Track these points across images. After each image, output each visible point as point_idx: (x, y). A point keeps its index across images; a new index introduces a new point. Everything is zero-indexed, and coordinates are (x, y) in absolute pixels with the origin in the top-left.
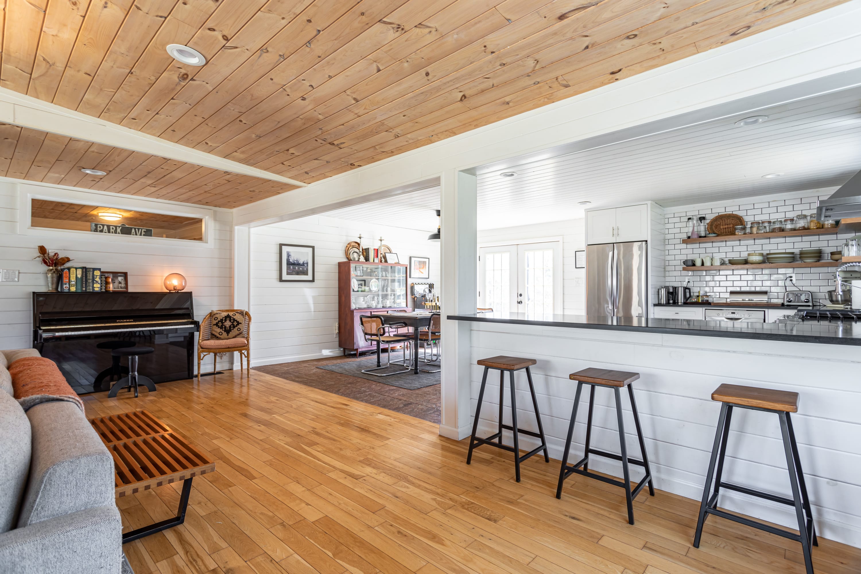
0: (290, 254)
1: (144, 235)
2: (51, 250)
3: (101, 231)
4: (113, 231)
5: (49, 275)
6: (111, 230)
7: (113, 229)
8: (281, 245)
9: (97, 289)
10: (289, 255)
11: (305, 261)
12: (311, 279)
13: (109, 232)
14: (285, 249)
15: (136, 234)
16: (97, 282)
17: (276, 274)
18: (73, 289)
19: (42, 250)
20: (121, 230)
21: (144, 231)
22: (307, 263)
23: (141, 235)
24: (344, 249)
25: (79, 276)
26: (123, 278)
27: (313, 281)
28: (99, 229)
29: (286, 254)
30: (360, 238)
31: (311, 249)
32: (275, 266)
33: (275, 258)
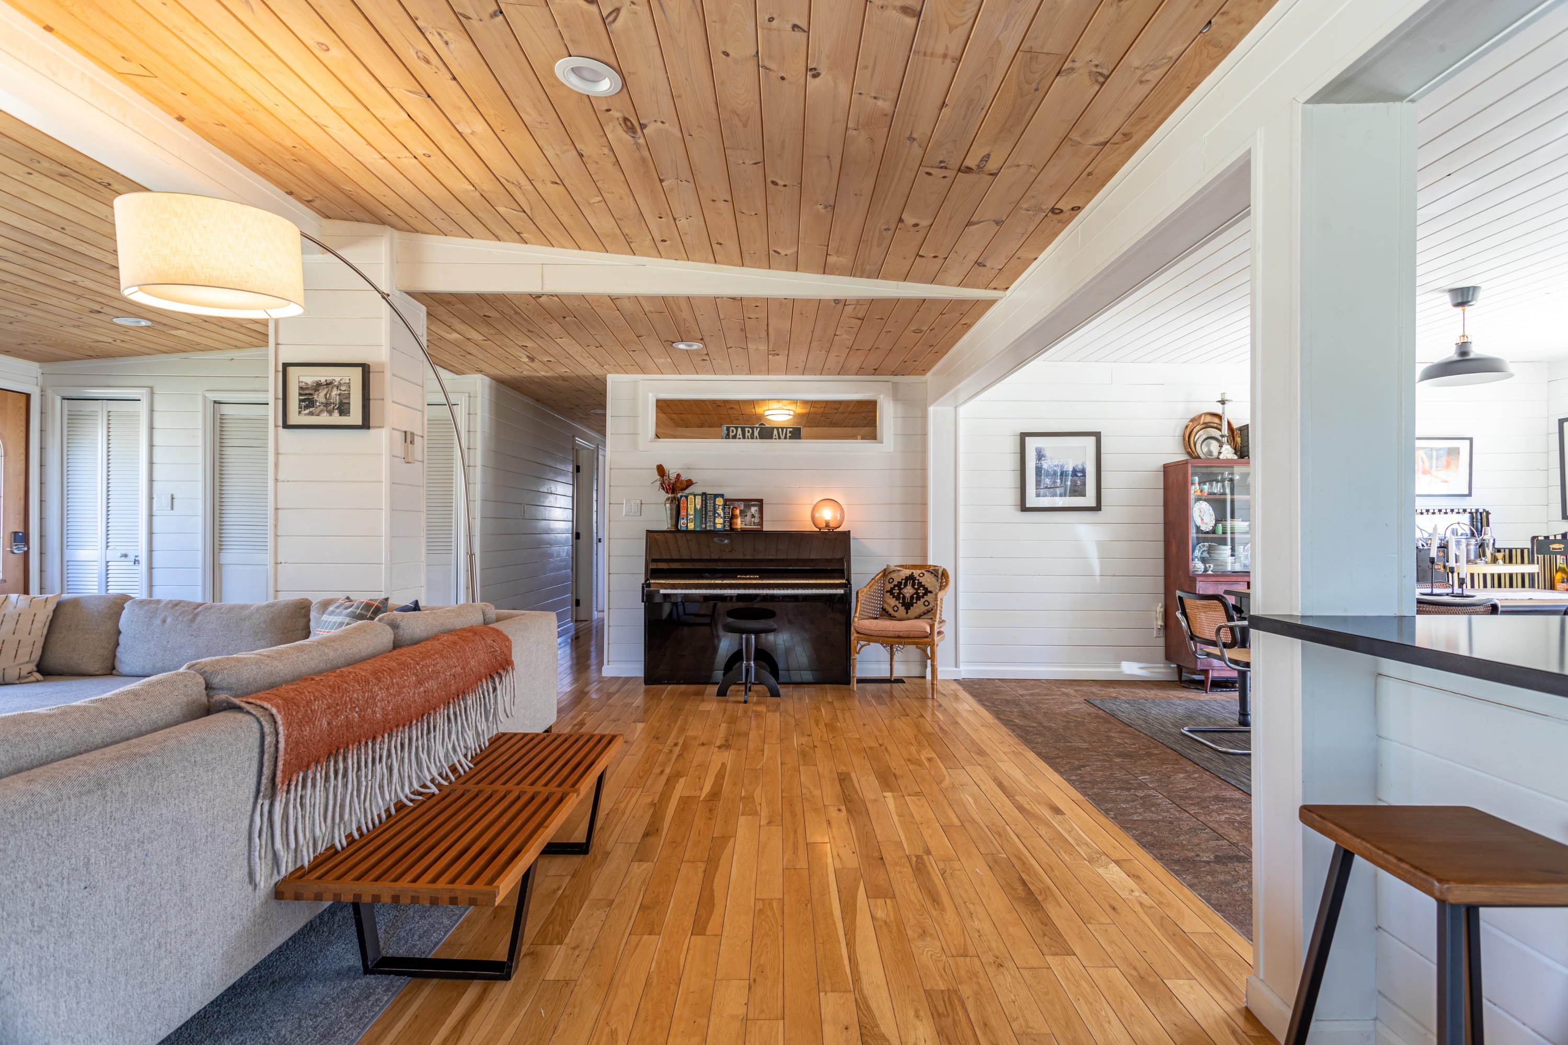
0: (1042, 453)
1: (790, 438)
2: (672, 471)
3: (734, 437)
4: (749, 435)
5: (668, 505)
6: (747, 434)
7: (749, 432)
8: (1023, 436)
9: (719, 526)
10: (1040, 456)
11: (1077, 466)
12: (1093, 504)
13: (744, 438)
14: (1032, 444)
15: (779, 438)
16: (719, 515)
17: (1012, 496)
18: (691, 526)
19: (661, 470)
20: (759, 433)
21: (790, 432)
22: (1083, 471)
23: (785, 438)
24: (1179, 432)
25: (698, 507)
26: (756, 508)
27: (1098, 508)
28: (731, 434)
29: (1034, 453)
30: (1223, 402)
31: (1092, 439)
32: (1010, 480)
33: (1010, 462)
